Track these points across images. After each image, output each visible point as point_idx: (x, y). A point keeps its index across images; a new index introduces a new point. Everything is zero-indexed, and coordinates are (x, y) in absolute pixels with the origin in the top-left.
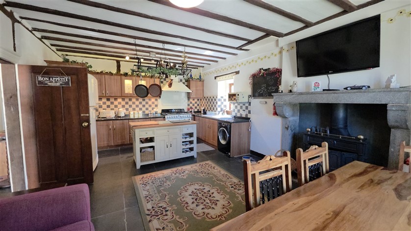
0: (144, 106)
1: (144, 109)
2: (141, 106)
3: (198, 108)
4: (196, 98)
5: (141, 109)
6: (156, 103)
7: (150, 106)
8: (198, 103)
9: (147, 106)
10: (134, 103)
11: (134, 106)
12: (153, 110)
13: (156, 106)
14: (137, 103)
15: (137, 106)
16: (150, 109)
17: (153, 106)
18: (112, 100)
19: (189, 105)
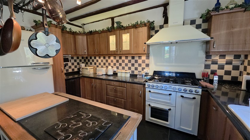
0: (133, 65)
1: (133, 68)
2: (130, 65)
3: (235, 73)
4: (229, 53)
5: (130, 68)
6: (147, 61)
7: (140, 65)
8: (236, 62)
9: (136, 65)
10: (123, 61)
11: (123, 65)
12: (143, 70)
13: (147, 65)
14: (126, 61)
15: (126, 65)
16: (140, 69)
17: (143, 65)
18: (107, 58)
19: (207, 67)
